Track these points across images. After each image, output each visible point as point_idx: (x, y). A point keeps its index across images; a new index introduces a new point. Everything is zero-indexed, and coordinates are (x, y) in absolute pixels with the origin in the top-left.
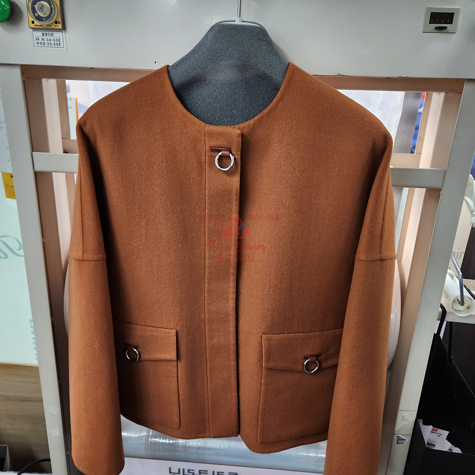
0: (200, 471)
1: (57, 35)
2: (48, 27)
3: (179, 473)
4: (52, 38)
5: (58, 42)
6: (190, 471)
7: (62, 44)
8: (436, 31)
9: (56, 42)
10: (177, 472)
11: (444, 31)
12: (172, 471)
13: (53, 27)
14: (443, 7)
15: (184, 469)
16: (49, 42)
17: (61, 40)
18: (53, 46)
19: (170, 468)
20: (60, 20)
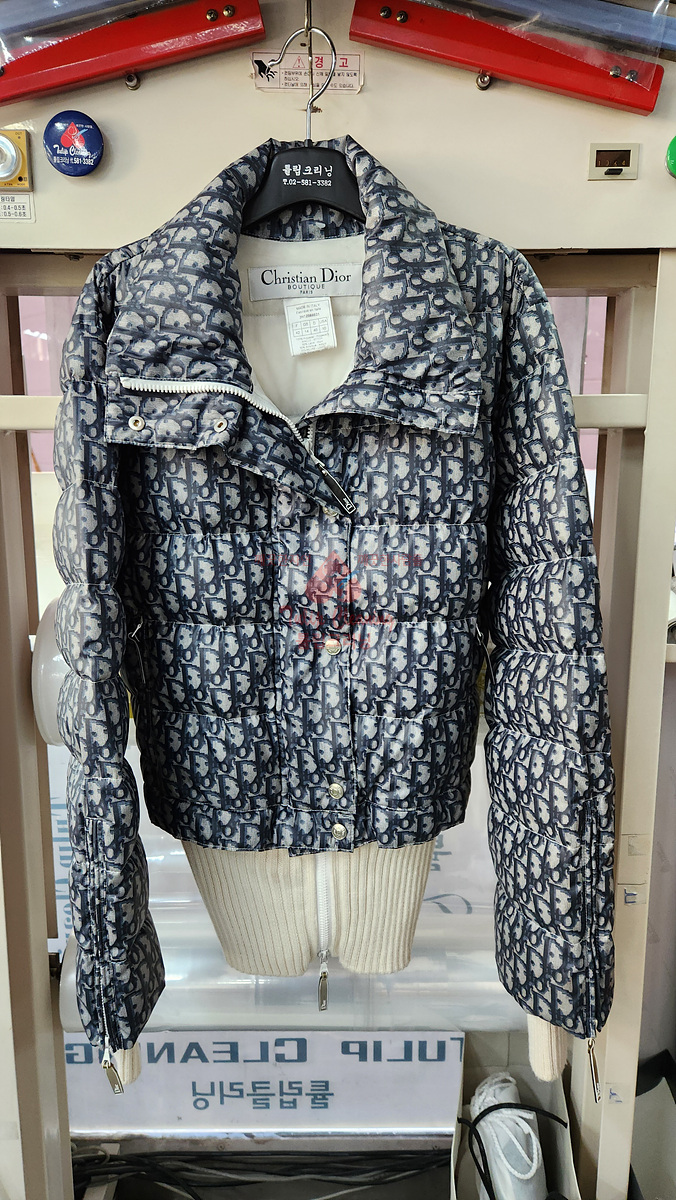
0: (254, 1083)
1: (21, 199)
2: (8, 187)
3: (213, 1093)
4: (12, 205)
5: (22, 211)
6: (235, 1087)
7: (28, 213)
8: (607, 177)
9: (18, 211)
10: (209, 1092)
11: (619, 177)
12: (197, 1091)
13: (15, 186)
14: (614, 142)
15: (221, 1083)
16: (7, 211)
17: (27, 207)
18: (14, 217)
19: (194, 1084)
20: (26, 175)
